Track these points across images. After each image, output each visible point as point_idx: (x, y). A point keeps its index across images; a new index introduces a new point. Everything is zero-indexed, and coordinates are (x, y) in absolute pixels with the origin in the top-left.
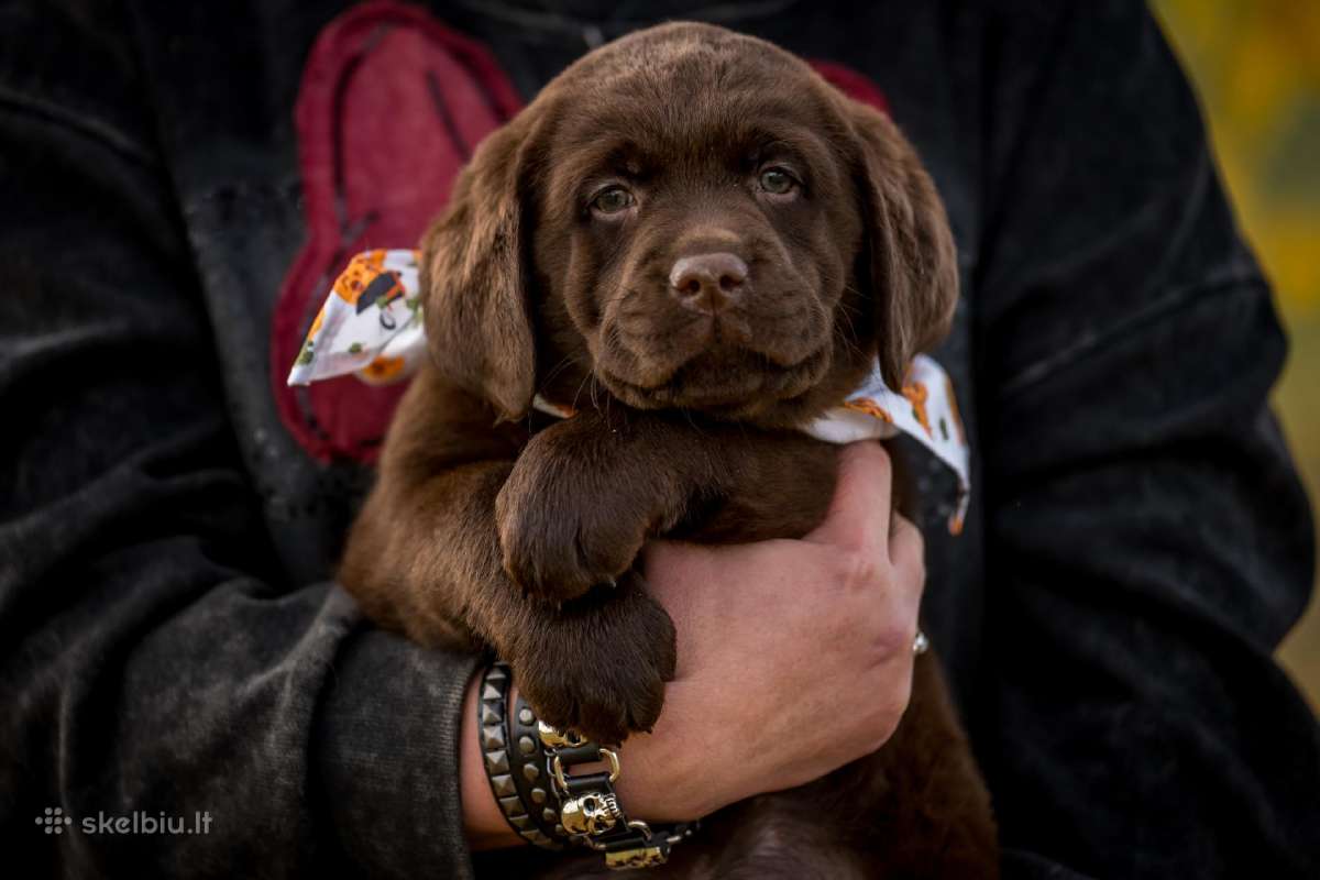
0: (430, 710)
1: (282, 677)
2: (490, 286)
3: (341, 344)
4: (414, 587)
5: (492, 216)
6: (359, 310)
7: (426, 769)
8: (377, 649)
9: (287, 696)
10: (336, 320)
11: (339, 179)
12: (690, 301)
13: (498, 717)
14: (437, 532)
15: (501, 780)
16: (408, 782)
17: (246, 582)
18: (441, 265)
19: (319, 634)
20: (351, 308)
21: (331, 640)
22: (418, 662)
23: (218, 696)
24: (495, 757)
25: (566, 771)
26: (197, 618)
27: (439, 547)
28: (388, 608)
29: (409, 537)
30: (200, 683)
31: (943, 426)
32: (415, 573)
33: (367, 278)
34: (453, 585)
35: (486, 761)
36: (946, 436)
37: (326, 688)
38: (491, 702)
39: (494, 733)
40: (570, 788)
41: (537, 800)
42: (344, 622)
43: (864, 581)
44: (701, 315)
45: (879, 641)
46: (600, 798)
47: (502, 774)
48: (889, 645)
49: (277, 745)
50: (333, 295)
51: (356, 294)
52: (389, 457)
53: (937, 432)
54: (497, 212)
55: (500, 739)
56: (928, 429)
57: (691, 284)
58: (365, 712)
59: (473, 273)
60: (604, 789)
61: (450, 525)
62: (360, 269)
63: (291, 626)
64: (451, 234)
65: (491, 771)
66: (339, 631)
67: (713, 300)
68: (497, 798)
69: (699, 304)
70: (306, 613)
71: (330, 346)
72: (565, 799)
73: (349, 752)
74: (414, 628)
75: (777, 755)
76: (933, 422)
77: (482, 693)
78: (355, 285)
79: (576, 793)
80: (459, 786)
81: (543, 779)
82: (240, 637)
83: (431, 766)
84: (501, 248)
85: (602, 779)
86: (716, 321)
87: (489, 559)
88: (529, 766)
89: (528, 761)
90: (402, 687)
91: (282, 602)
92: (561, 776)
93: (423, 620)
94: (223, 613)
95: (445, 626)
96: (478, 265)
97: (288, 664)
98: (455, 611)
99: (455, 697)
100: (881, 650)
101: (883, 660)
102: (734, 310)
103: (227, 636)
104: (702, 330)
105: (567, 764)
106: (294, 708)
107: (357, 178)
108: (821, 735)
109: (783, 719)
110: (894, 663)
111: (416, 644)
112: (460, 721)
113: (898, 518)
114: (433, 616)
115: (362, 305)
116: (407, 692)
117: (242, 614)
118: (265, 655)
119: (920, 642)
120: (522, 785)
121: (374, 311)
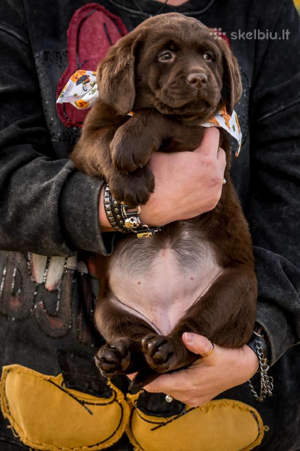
0: (91, 192)
1: (52, 182)
2: (123, 77)
3: (72, 93)
4: (87, 158)
5: (125, 59)
6: (77, 85)
7: (90, 208)
8: (78, 176)
9: (54, 187)
10: (71, 86)
11: (77, 51)
12: (193, 85)
13: (109, 195)
14: (94, 144)
15: (109, 212)
16: (85, 211)
17: (44, 157)
18: (106, 71)
19: (64, 170)
20: (75, 84)
21: (66, 173)
22: (89, 180)
23: (36, 187)
24: (107, 206)
25: (126, 211)
26: (31, 166)
27: (94, 148)
28: (81, 164)
29: (88, 145)
30: (32, 184)
31: (234, 127)
32: (87, 155)
33: (80, 76)
34: (96, 159)
35: (105, 207)
36: (234, 130)
37: (64, 186)
38: (107, 191)
39: (107, 200)
40: (127, 215)
41: (119, 218)
42: (70, 168)
43: (209, 164)
44: (195, 89)
45: (213, 180)
46: (135, 218)
47: (108, 204)
48: (215, 182)
49: (50, 200)
50: (70, 80)
51: (76, 80)
52: (84, 128)
53: (232, 129)
54: (127, 58)
55: (109, 201)
56: (229, 128)
57: (194, 81)
58: (74, 193)
59: (118, 74)
60: (136, 216)
61: (98, 142)
62: (79, 74)
63: (56, 169)
64: (110, 63)
65: (106, 210)
66: (69, 171)
67: (199, 86)
68: (108, 217)
69: (196, 86)
70: (61, 165)
71: (68, 94)
72: (126, 218)
73: (69, 203)
74: (87, 171)
75: (184, 210)
76: (231, 126)
77: (105, 189)
78: (76, 78)
79: (129, 217)
80: (98, 213)
81: (120, 213)
82: (43, 171)
83: (91, 207)
84: (128, 68)
85: (136, 213)
86: (199, 91)
87: (106, 155)
88: (116, 209)
89: (116, 207)
90: (84, 186)
91: (54, 162)
92: (125, 212)
93: (90, 168)
94: (38, 165)
95: (95, 170)
96: (120, 71)
97: (55, 179)
98: (96, 166)
99: (98, 189)
100: (214, 183)
101: (214, 185)
102: (204, 89)
103: (39, 171)
104: (195, 93)
105: (126, 209)
106: (56, 190)
107: (82, 50)
108: (197, 205)
109: (186, 199)
110: (217, 186)
111: (89, 176)
112: (99, 196)
113: (220, 148)
114: (91, 167)
115: (78, 83)
116: (85, 187)
117: (43, 165)
118: (49, 176)
119: (225, 181)
120: (114, 214)
121: (81, 85)
